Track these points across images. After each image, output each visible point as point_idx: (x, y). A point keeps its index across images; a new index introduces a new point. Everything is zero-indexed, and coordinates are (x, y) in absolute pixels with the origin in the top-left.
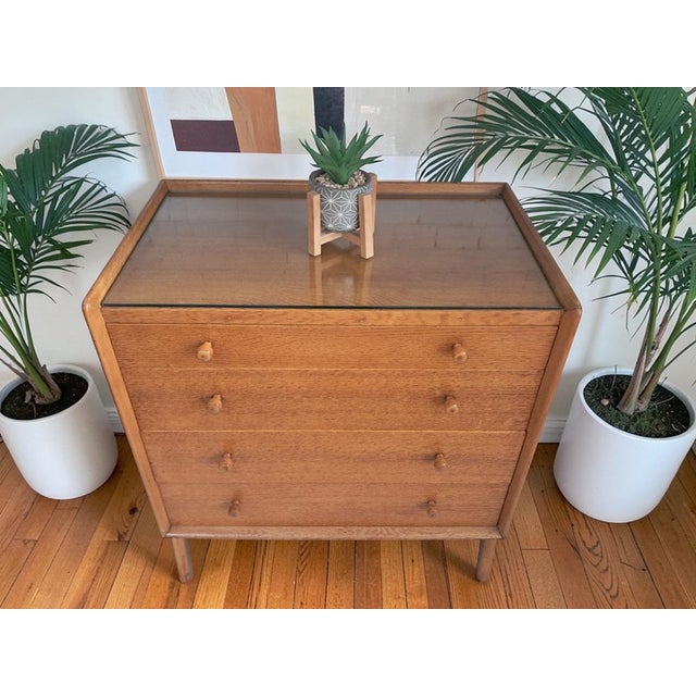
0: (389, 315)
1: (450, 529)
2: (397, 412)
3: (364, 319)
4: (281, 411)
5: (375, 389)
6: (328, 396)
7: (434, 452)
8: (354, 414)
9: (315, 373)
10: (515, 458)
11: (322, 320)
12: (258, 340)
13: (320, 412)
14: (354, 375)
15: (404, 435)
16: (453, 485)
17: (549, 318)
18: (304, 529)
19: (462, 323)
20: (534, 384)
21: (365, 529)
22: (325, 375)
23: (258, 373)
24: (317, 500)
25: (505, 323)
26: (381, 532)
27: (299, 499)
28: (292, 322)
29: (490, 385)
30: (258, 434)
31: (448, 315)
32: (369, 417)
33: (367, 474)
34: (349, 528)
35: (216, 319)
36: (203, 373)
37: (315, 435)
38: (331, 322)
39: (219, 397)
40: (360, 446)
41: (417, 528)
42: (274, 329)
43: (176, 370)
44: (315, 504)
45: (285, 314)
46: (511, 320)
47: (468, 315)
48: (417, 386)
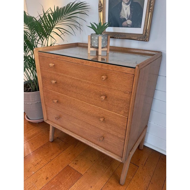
0: (89, 62)
9: (73, 79)
11: (74, 61)
13: (75, 93)
15: (94, 107)
16: (108, 133)
17: (131, 71)
18: (72, 133)
19: (106, 69)
22: (75, 80)
24: (75, 124)
27: (71, 122)
29: (115, 94)
30: (63, 96)
32: (86, 98)
37: (74, 100)
38: (76, 62)
40: (84, 107)
41: (99, 147)
42: (65, 62)
43: (49, 71)
45: (67, 58)
46: (120, 70)
48: (96, 90)
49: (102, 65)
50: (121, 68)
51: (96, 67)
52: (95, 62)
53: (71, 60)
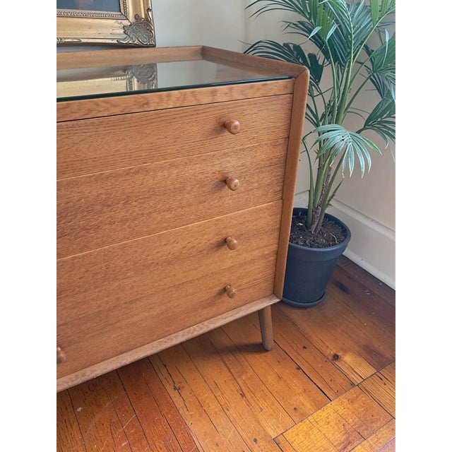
0: (169, 96)
1: (243, 308)
2: (190, 205)
3: (147, 104)
4: (83, 229)
7: (224, 237)
8: (155, 215)
10: (278, 226)
11: (107, 109)
13: (124, 221)
16: (241, 265)
17: (286, 87)
18: (129, 353)
19: (227, 99)
20: (283, 153)
21: (181, 333)
22: (121, 175)
24: (136, 319)
25: (258, 95)
26: (195, 330)
27: (118, 324)
28: (77, 116)
29: (255, 160)
30: (66, 261)
31: (216, 91)
32: (168, 215)
33: (175, 275)
34: (168, 337)
37: (122, 248)
38: (117, 111)
40: (165, 248)
41: (220, 317)
44: (135, 324)
46: (262, 91)
47: (231, 90)
48: (202, 173)
49: (214, 93)
50: (266, 84)
51: (195, 103)
52: (192, 90)
53: (90, 111)
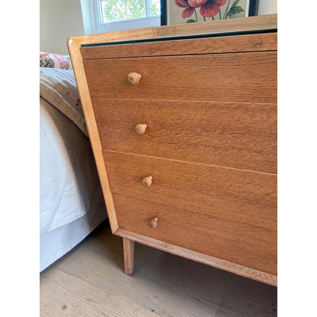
5: (266, 125)
6: (223, 131)
12: (172, 71)
14: (247, 109)
23: (170, 104)
35: (143, 51)
36: (136, 103)
39: (146, 126)
